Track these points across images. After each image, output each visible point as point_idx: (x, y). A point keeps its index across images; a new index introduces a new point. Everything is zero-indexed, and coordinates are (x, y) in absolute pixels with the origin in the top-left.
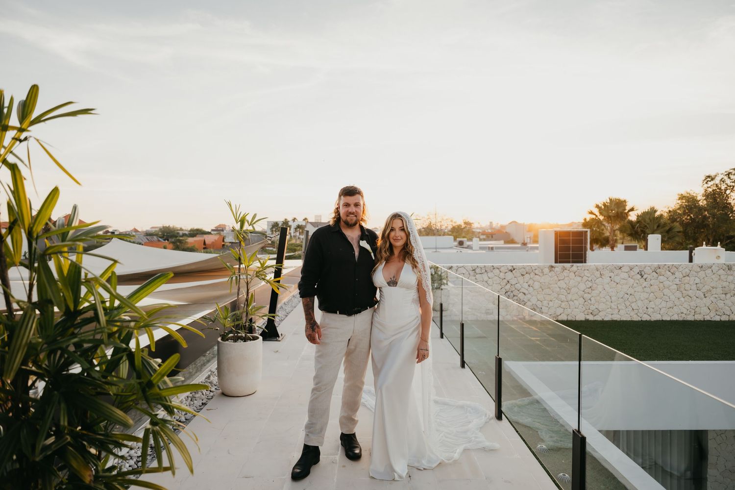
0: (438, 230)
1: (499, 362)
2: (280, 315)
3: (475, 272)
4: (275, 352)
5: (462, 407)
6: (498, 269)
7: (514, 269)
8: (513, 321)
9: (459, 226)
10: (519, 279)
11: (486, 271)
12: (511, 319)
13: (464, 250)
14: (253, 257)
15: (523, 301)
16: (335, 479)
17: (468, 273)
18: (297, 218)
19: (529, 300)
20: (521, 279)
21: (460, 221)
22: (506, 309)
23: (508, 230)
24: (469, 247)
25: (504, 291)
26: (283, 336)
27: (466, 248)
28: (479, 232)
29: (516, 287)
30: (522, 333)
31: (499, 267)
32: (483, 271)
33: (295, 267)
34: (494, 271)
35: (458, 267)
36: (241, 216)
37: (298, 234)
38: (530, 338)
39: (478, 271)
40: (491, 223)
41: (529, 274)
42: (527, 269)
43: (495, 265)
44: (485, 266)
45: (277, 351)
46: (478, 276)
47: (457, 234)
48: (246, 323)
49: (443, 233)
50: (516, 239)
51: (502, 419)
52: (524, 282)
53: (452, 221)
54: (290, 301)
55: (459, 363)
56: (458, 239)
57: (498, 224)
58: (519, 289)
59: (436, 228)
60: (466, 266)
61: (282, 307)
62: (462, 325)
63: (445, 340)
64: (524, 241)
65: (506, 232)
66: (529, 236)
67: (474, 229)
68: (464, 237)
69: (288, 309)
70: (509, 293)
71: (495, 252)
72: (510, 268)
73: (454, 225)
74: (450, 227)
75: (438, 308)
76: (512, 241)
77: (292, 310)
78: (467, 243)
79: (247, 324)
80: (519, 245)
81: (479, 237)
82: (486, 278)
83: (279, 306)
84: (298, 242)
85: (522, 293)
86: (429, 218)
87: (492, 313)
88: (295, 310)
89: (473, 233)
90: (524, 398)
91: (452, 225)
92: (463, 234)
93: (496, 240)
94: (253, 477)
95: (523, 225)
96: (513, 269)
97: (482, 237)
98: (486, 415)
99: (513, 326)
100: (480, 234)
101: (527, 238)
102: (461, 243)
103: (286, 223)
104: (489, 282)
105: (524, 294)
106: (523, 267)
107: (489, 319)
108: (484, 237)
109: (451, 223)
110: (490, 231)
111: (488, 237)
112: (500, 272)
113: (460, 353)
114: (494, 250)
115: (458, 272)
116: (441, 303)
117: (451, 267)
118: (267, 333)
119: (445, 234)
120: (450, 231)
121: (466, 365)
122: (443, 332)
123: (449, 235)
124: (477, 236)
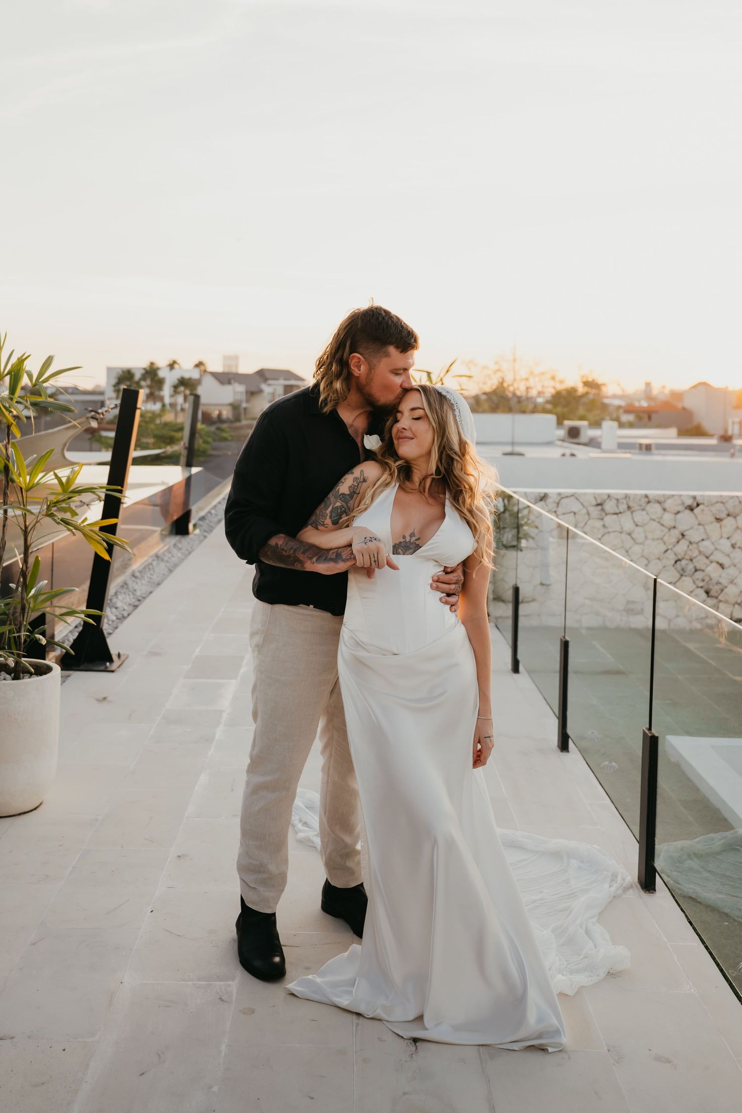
0: (519, 399)
1: (652, 745)
2: (119, 604)
3: (603, 510)
4: (98, 700)
5: (557, 855)
6: (659, 502)
7: (698, 505)
8: (692, 632)
9: (571, 392)
10: (708, 528)
11: (629, 508)
12: (688, 628)
13: (584, 453)
14: (45, 462)
15: (718, 583)
16: (223, 1047)
17: (584, 511)
18: (178, 361)
19: (732, 582)
20: (714, 529)
21: (572, 380)
22: (676, 601)
23: (688, 403)
24: (593, 443)
25: (672, 558)
26: (122, 658)
27: (585, 444)
28: (619, 407)
29: (701, 549)
30: (713, 663)
31: (662, 499)
32: (623, 507)
33: (163, 483)
34: (648, 507)
35: (561, 497)
36: (14, 360)
37: (180, 399)
38: (731, 676)
39: (609, 506)
40: (648, 385)
41: (735, 517)
42: (730, 506)
43: (652, 493)
44: (627, 497)
45: (105, 699)
46: (608, 520)
47: (565, 410)
48: (19, 631)
49: (531, 406)
50: (707, 425)
51: (655, 890)
52: (722, 537)
53: (553, 378)
54: (148, 567)
55: (554, 738)
56: (568, 423)
57: (664, 387)
58: (708, 553)
59: (514, 394)
60: (581, 494)
61: (125, 585)
62: (565, 645)
63: (523, 678)
64: (726, 431)
65: (684, 409)
66: (737, 420)
67: (607, 397)
68: (582, 418)
69: (141, 588)
70: (684, 562)
71: (656, 457)
72: (689, 502)
73: (560, 387)
74: (549, 392)
75: (509, 595)
76: (698, 432)
77: (151, 593)
78: (589, 433)
79: (23, 634)
80: (713, 441)
81: (617, 419)
82: (628, 525)
83: (113, 587)
84: (180, 419)
85: (714, 565)
86: (499, 370)
87: (641, 612)
88: (158, 592)
89: (604, 407)
90: (712, 835)
91: (554, 388)
92: (581, 411)
93: (659, 426)
94: (12, 1038)
95: (724, 392)
96: (695, 504)
97: (625, 418)
98: (614, 877)
99: (691, 646)
100: (621, 411)
101: (733, 423)
102: (574, 433)
103: (151, 373)
104: (634, 536)
105: (722, 566)
106: (720, 500)
107: (633, 626)
108: (630, 418)
109: (552, 383)
110: (644, 404)
111: (639, 418)
112: (665, 510)
113: (557, 712)
114: (654, 451)
115: (560, 510)
116: (516, 584)
117: (542, 495)
118: (74, 654)
119: (536, 409)
120: (548, 402)
121: (571, 744)
122: (519, 657)
123: (545, 411)
124: (614, 416)
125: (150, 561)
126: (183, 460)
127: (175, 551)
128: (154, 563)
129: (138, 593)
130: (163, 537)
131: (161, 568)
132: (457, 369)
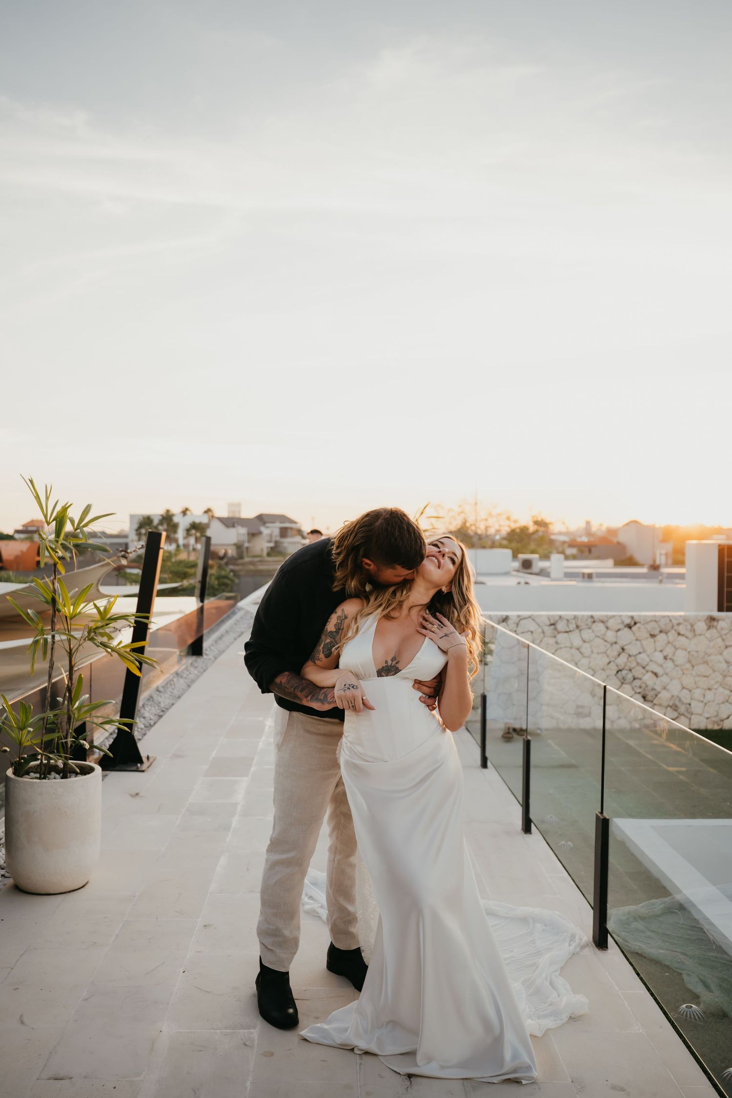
0: (480, 537)
1: (603, 826)
2: (146, 714)
3: (555, 629)
4: (132, 796)
5: (524, 920)
6: (603, 622)
7: (635, 623)
8: (633, 731)
9: (524, 530)
10: (644, 643)
11: (577, 627)
12: (628, 727)
13: (535, 581)
14: (88, 594)
15: (653, 689)
16: (248, 1084)
17: (540, 630)
18: (190, 508)
19: (664, 688)
20: (649, 643)
21: (524, 519)
22: (618, 705)
23: (622, 538)
24: (543, 573)
25: (614, 668)
26: (151, 760)
27: (537, 574)
28: (564, 542)
29: (639, 661)
30: (650, 757)
31: (605, 619)
32: (572, 626)
33: (181, 612)
34: (594, 626)
35: (520, 618)
36: (59, 508)
37: (192, 541)
38: (665, 767)
39: (561, 626)
40: (588, 523)
41: (666, 633)
42: (662, 623)
43: (597, 614)
44: (575, 617)
45: (137, 794)
46: (560, 637)
47: (519, 545)
48: (66, 738)
49: (489, 543)
50: (638, 557)
51: (607, 947)
52: (655, 650)
53: (508, 519)
54: (169, 683)
55: (518, 822)
56: (522, 556)
57: (601, 525)
58: (644, 664)
59: (476, 533)
60: (537, 616)
61: (151, 698)
62: (528, 744)
63: (490, 771)
64: (654, 561)
65: (619, 543)
66: (663, 552)
67: (554, 534)
68: (533, 552)
69: (164, 700)
70: (624, 672)
71: (597, 584)
72: (628, 621)
73: (513, 526)
74: (505, 530)
76: (631, 562)
77: (173, 704)
78: (539, 564)
79: (70, 740)
80: (644, 570)
81: (563, 552)
82: (577, 642)
83: (142, 697)
84: (192, 558)
85: (650, 674)
86: (462, 512)
87: (589, 715)
88: (179, 704)
89: (552, 542)
90: (653, 901)
91: (509, 526)
92: (532, 546)
93: (598, 558)
94: (71, 1078)
95: (652, 529)
96: (633, 623)
97: (570, 551)
98: (573, 937)
99: (632, 743)
100: (566, 545)
101: (661, 554)
102: (527, 565)
103: (167, 518)
104: (583, 650)
105: (656, 674)
106: (654, 619)
107: (582, 727)
108: (574, 551)
109: (507, 523)
110: (585, 539)
111: (581, 551)
112: (607, 628)
113: (521, 800)
114: (595, 579)
115: (519, 630)
116: (484, 693)
117: (504, 617)
118: (112, 756)
119: (493, 545)
120: (504, 539)
121: (533, 827)
122: (488, 754)
123: (501, 546)
124: (560, 549)
125: (171, 677)
126: (197, 591)
127: (192, 669)
128: (175, 680)
129: (162, 705)
130: (181, 658)
131: (181, 683)
132: (429, 512)
